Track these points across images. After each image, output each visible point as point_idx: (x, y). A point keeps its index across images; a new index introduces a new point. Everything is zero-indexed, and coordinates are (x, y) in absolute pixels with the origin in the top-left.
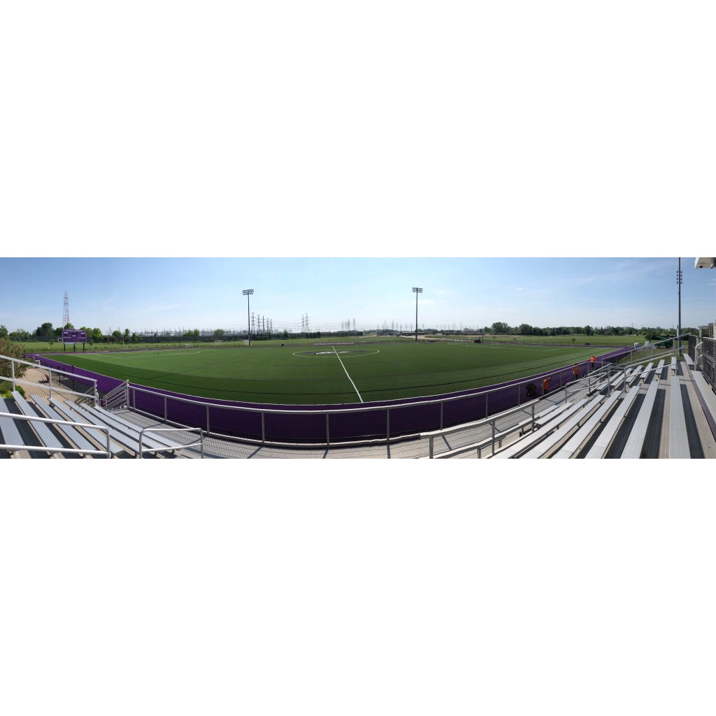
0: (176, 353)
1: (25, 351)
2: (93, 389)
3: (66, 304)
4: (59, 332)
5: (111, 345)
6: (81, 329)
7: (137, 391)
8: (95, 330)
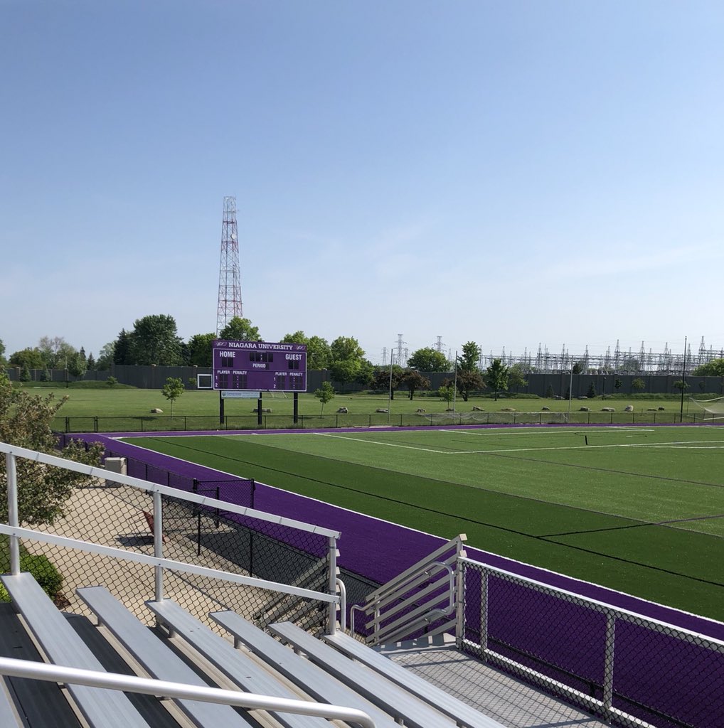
0: (662, 442)
1: (67, 421)
2: (325, 570)
3: (230, 244)
4: (201, 350)
5: (402, 404)
6: (288, 340)
7: (495, 580)
8: (338, 344)
